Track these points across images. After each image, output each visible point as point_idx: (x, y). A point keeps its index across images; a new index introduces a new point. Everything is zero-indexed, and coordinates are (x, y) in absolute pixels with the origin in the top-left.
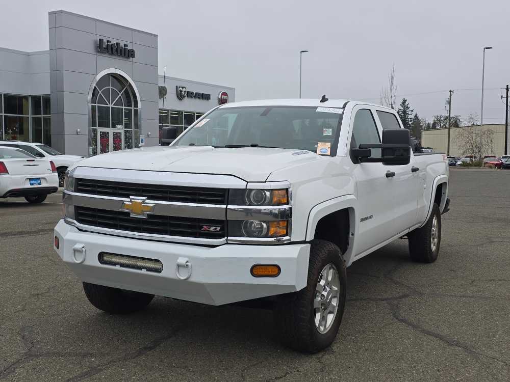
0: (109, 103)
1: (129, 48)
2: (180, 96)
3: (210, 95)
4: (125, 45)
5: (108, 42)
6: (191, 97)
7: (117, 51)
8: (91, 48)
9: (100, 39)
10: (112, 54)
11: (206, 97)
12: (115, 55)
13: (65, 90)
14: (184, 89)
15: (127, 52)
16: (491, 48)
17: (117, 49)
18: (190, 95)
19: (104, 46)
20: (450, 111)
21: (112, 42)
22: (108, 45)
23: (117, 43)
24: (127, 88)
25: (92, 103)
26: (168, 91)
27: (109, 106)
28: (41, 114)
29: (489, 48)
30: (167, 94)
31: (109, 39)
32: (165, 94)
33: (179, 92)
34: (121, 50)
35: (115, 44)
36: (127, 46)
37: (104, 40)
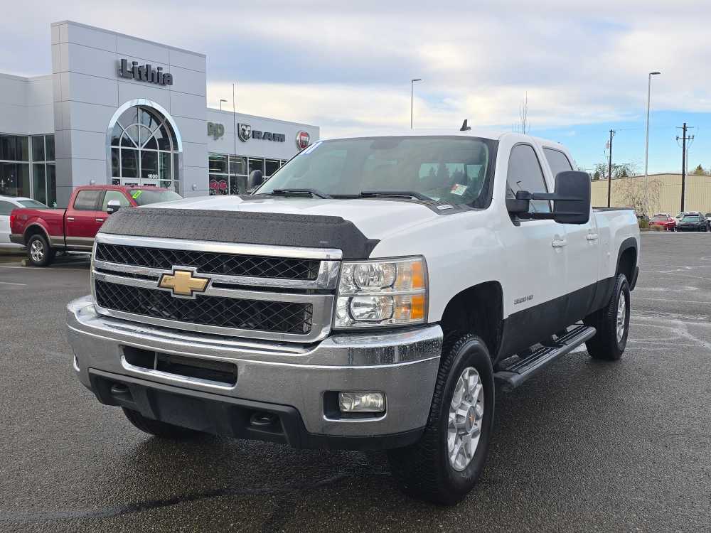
0: (138, 145)
1: (164, 72)
2: (243, 137)
3: (284, 136)
4: (158, 68)
5: (134, 63)
6: (258, 138)
7: (147, 75)
8: (111, 71)
9: (122, 60)
10: (140, 79)
11: (279, 138)
12: (144, 81)
13: (72, 127)
14: (249, 128)
15: (161, 78)
16: (659, 73)
17: (147, 73)
18: (256, 135)
19: (128, 69)
20: (611, 157)
21: (139, 65)
22: (133, 67)
23: (147, 65)
24: (162, 126)
25: (112, 144)
26: (225, 131)
27: (137, 149)
28: (44, 160)
29: (655, 73)
30: (225, 134)
31: (136, 60)
32: (222, 134)
33: (241, 131)
34: (153, 74)
35: (143, 66)
36: (161, 69)
37: (128, 62)
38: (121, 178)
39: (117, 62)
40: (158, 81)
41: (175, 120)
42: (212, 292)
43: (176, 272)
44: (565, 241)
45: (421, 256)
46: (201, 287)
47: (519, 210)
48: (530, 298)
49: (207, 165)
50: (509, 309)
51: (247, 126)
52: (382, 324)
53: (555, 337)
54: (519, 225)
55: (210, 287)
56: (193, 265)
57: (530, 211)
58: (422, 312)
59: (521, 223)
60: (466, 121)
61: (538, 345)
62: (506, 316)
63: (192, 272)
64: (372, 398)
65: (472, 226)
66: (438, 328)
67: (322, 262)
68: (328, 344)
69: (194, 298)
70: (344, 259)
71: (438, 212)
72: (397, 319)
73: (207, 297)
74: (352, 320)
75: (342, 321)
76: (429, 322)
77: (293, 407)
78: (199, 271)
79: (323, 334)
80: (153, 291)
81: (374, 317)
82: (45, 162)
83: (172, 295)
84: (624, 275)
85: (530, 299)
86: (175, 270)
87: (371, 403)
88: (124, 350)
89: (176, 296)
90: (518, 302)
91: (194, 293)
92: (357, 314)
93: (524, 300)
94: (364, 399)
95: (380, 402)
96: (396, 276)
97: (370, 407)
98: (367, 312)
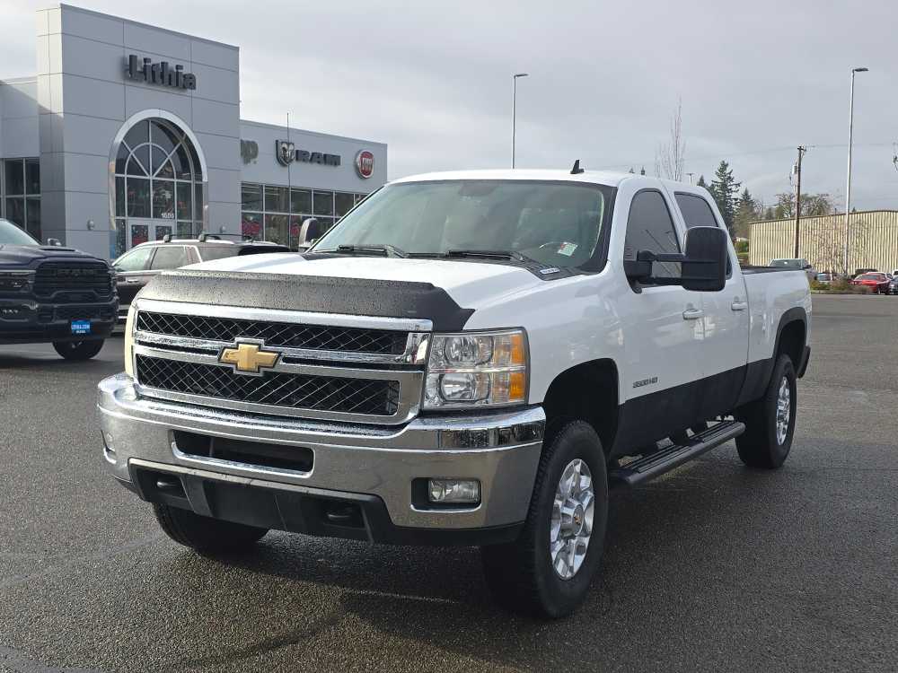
0: (149, 172)
1: (185, 71)
2: (283, 160)
3: (339, 157)
4: (177, 67)
5: (145, 60)
6: (304, 160)
7: (162, 77)
8: (113, 71)
9: (131, 56)
10: (154, 82)
11: (332, 160)
12: (159, 85)
13: (66, 149)
14: (291, 147)
15: (181, 79)
16: (866, 70)
17: (162, 73)
18: (301, 156)
19: (139, 69)
20: (799, 187)
21: (154, 62)
22: (145, 66)
23: (163, 63)
24: (181, 146)
25: (117, 172)
26: (260, 150)
27: (148, 178)
28: (23, 193)
29: (861, 70)
30: (259, 156)
31: (148, 56)
32: (255, 155)
33: (281, 151)
34: (170, 76)
35: (158, 64)
36: (181, 67)
37: (139, 58)
38: (126, 218)
39: (124, 59)
40: (177, 85)
41: (197, 137)
42: (283, 367)
43: (240, 345)
44: (700, 311)
45: (521, 328)
46: (270, 362)
47: (640, 274)
48: (654, 380)
49: (239, 200)
50: (626, 393)
51: (288, 144)
52: (477, 405)
53: (690, 432)
54: (641, 292)
55: (282, 363)
56: (260, 336)
57: (653, 276)
58: (522, 391)
59: (644, 289)
60: (577, 162)
61: (667, 441)
62: (622, 401)
63: (260, 345)
64: (466, 487)
65: (583, 292)
66: (541, 410)
67: (410, 335)
68: (417, 426)
69: (260, 375)
70: (435, 330)
71: (542, 277)
72: (494, 400)
73: (275, 374)
74: (442, 400)
75: (432, 402)
76: (530, 403)
77: (378, 496)
78: (267, 343)
79: (411, 415)
80: (211, 367)
81: (468, 396)
82: (25, 196)
83: (235, 372)
84: (786, 356)
85: (653, 382)
86: (238, 343)
87: (464, 492)
88: (175, 435)
89: (238, 373)
90: (637, 385)
91: (262, 369)
92: (448, 392)
93: (645, 383)
94: (456, 487)
95: (474, 492)
96: (492, 351)
97: (463, 498)
98: (460, 392)
